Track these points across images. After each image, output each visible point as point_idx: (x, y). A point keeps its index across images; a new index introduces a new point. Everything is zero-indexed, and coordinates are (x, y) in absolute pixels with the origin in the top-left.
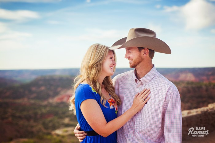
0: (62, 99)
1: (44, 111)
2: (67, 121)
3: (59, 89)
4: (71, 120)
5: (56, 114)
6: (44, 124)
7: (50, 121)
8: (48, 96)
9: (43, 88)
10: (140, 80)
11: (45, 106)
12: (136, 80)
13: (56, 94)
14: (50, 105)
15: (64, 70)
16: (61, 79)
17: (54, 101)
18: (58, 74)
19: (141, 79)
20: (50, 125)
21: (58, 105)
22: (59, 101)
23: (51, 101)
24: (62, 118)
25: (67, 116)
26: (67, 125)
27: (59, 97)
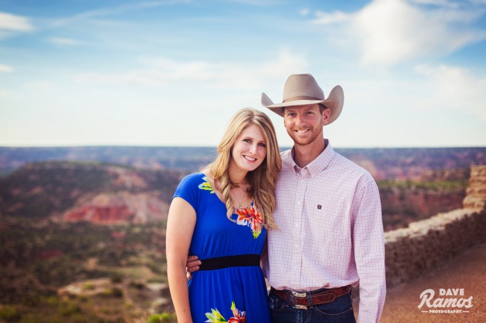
0: (82, 214)
1: (39, 241)
2: (92, 264)
3: (75, 193)
4: (101, 263)
5: (68, 248)
6: (39, 270)
7: (55, 265)
8: (50, 209)
9: (37, 190)
10: (306, 168)
11: (43, 232)
12: (295, 167)
13: (68, 203)
14: (55, 228)
15: (87, 150)
16: (79, 170)
17: (64, 218)
18: (72, 158)
19: (308, 166)
20: (54, 273)
21: (72, 229)
22: (74, 220)
23: (55, 219)
24: (81, 258)
25: (93, 255)
26: (93, 275)
27: (76, 210)
